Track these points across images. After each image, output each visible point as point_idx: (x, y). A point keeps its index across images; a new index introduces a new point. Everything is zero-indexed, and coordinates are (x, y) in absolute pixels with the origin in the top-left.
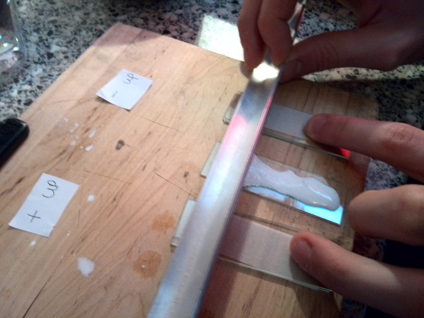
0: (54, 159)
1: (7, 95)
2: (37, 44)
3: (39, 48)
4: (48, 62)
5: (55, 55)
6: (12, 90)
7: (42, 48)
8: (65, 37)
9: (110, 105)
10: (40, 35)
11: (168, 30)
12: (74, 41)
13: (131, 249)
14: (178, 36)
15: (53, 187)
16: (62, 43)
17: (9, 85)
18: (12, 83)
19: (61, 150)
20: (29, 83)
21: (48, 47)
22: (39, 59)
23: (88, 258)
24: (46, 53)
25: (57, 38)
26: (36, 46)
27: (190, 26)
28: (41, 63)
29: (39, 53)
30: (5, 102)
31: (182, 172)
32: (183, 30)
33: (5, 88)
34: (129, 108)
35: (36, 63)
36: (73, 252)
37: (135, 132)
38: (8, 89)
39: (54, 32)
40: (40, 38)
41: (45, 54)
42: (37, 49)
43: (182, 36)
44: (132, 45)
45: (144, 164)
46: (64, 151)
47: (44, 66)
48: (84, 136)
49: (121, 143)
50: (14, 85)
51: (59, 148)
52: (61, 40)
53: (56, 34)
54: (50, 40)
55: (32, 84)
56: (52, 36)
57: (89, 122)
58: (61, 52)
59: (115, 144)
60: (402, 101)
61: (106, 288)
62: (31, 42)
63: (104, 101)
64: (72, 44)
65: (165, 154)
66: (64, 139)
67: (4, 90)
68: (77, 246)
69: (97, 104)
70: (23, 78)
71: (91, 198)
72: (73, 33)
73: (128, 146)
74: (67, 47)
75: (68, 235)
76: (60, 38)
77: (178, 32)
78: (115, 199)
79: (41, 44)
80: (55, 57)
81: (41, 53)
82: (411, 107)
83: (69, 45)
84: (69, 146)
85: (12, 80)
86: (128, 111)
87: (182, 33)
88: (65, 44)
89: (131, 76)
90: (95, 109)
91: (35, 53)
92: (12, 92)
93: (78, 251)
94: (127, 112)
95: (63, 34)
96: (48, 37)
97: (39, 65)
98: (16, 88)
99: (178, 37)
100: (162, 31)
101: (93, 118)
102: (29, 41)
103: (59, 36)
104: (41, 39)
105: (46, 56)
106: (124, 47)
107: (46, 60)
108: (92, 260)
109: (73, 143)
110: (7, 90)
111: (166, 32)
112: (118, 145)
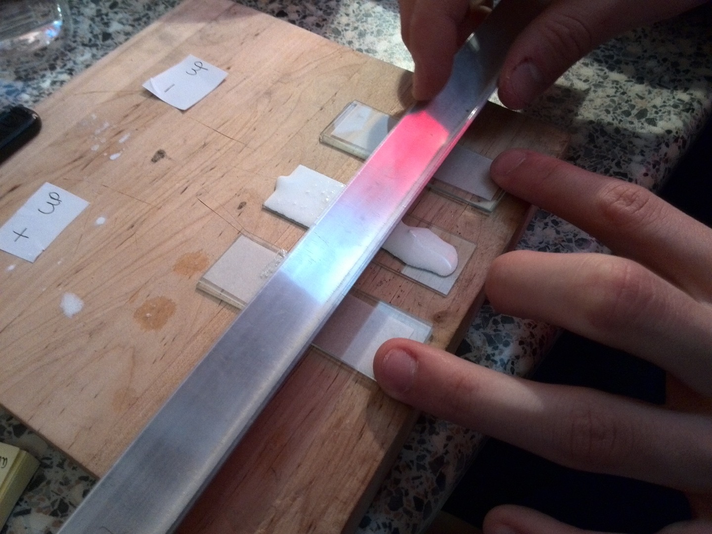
0: (65, 166)
1: (35, 86)
2: (92, 19)
3: (93, 25)
4: (101, 45)
5: (113, 36)
6: (45, 79)
7: (98, 26)
8: (133, 13)
9: (159, 102)
10: (99, 8)
11: (285, 11)
12: (144, 19)
13: (138, 291)
14: (297, 20)
15: (54, 200)
16: (127, 20)
17: (42, 73)
18: (46, 69)
19: (77, 155)
20: (68, 72)
21: (107, 24)
22: (90, 40)
23: (78, 295)
24: (102, 32)
25: (121, 12)
26: (90, 22)
27: (320, 7)
28: (91, 46)
29: (92, 32)
30: (31, 95)
31: (238, 201)
32: (307, 12)
33: (35, 76)
34: (184, 108)
35: (84, 45)
36: (59, 285)
37: (185, 141)
38: (39, 77)
39: (120, 5)
40: (99, 11)
41: (100, 34)
42: (90, 26)
43: (304, 21)
44: (213, 24)
45: (186, 185)
46: (81, 157)
47: (94, 50)
48: (113, 140)
49: (161, 154)
50: (48, 73)
51: (75, 152)
52: (127, 16)
53: (121, 8)
54: (111, 15)
55: (73, 73)
56: (116, 10)
57: (123, 123)
58: (122, 33)
59: (152, 154)
60: (630, 142)
61: (91, 334)
62: (85, 17)
63: (152, 96)
64: (140, 22)
65: (219, 175)
66: (85, 141)
67: (34, 79)
68: (68, 278)
69: (142, 99)
70: (62, 64)
71: (101, 221)
72: (146, 7)
73: (170, 159)
74: (133, 26)
75: (59, 263)
76: (126, 13)
77: (299, 15)
78: (132, 226)
79: (97, 19)
80: (113, 39)
81: (95, 33)
82: (642, 153)
83: (136, 24)
84: (89, 151)
85: (46, 65)
86: (183, 111)
87: (304, 17)
88: (130, 22)
89: (199, 65)
90: (138, 105)
91: (87, 32)
92: (44, 82)
93: (66, 285)
94: (181, 114)
95: (132, 8)
96: (110, 10)
97: (88, 48)
98: (50, 77)
99: (297, 22)
100: (276, 11)
101: (131, 118)
102: (82, 14)
103: (126, 10)
104: (99, 14)
105: (100, 37)
106: (201, 25)
107: (99, 42)
108: (82, 298)
109: (96, 148)
110: (37, 79)
111: (281, 14)
112: (155, 157)
